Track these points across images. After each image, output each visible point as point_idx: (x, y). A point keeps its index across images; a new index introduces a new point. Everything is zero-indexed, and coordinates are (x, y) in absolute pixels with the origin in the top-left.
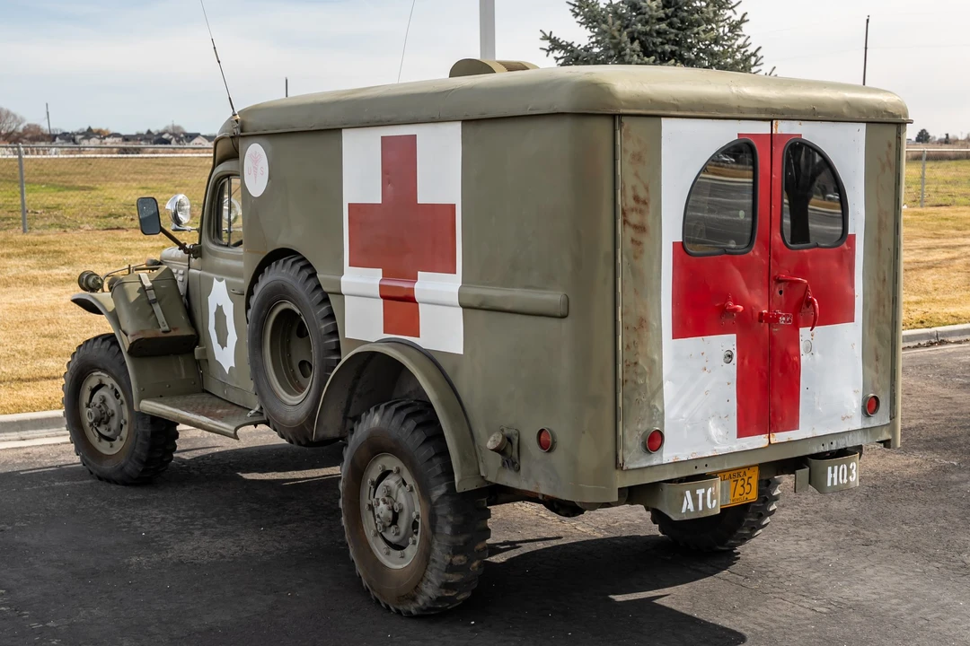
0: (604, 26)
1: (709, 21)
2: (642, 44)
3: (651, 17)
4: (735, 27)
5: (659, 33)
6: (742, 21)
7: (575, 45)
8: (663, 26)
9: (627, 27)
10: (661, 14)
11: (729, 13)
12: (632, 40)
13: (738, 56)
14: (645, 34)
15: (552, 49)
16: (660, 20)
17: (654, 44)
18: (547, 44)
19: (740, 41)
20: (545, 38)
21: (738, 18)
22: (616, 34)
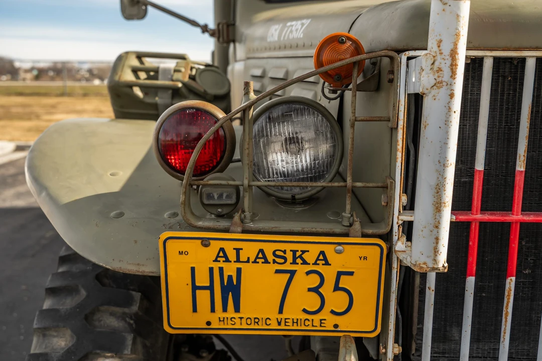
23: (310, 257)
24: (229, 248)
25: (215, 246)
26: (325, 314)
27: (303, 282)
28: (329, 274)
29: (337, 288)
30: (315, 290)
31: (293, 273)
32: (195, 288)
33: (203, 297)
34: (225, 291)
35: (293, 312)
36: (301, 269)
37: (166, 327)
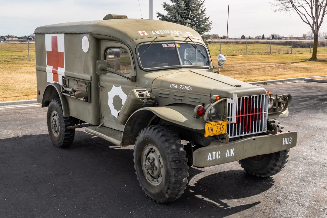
0: (172, 11)
1: (196, 10)
2: (181, 16)
3: (183, 9)
4: (203, 12)
5: (184, 13)
6: (204, 10)
7: (164, 15)
8: (186, 11)
9: (177, 11)
10: (185, 8)
11: (201, 8)
12: (179, 14)
13: (204, 18)
14: (181, 13)
15: (158, 16)
16: (185, 9)
17: (184, 15)
18: (157, 15)
19: (204, 15)
20: (157, 13)
21: (204, 9)
22: (175, 13)
23: (220, 124)
24: (212, 124)
25: (211, 124)
26: (221, 131)
27: (219, 127)
28: (222, 126)
29: (222, 127)
30: (220, 128)
31: (218, 126)
32: (208, 130)
33: (209, 131)
34: (211, 130)
35: (218, 132)
36: (219, 126)
37: (205, 136)
